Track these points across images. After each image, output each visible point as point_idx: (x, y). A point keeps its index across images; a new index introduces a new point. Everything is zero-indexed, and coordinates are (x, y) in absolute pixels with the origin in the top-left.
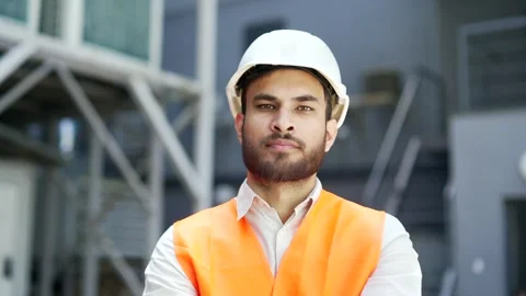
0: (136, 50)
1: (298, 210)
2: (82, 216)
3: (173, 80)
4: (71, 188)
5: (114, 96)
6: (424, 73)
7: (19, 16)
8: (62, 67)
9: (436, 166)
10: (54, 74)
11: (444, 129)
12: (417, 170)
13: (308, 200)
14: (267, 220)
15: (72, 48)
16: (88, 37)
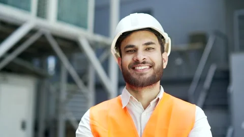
0: (81, 24)
1: (152, 103)
2: (58, 102)
3: (99, 38)
4: (53, 88)
5: (71, 46)
6: (217, 33)
7: (27, 9)
8: (48, 33)
9: (224, 78)
10: (43, 36)
11: (227, 60)
12: (215, 79)
13: (157, 98)
14: (137, 108)
15: (52, 24)
16: (60, 18)
